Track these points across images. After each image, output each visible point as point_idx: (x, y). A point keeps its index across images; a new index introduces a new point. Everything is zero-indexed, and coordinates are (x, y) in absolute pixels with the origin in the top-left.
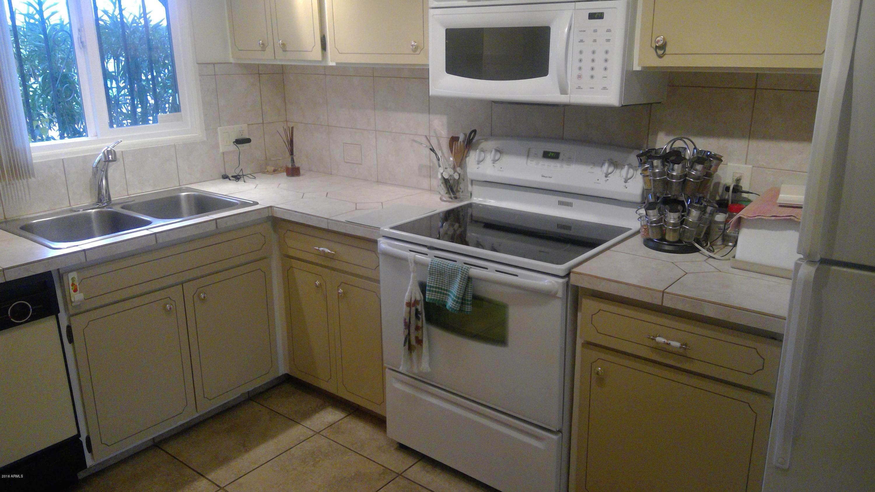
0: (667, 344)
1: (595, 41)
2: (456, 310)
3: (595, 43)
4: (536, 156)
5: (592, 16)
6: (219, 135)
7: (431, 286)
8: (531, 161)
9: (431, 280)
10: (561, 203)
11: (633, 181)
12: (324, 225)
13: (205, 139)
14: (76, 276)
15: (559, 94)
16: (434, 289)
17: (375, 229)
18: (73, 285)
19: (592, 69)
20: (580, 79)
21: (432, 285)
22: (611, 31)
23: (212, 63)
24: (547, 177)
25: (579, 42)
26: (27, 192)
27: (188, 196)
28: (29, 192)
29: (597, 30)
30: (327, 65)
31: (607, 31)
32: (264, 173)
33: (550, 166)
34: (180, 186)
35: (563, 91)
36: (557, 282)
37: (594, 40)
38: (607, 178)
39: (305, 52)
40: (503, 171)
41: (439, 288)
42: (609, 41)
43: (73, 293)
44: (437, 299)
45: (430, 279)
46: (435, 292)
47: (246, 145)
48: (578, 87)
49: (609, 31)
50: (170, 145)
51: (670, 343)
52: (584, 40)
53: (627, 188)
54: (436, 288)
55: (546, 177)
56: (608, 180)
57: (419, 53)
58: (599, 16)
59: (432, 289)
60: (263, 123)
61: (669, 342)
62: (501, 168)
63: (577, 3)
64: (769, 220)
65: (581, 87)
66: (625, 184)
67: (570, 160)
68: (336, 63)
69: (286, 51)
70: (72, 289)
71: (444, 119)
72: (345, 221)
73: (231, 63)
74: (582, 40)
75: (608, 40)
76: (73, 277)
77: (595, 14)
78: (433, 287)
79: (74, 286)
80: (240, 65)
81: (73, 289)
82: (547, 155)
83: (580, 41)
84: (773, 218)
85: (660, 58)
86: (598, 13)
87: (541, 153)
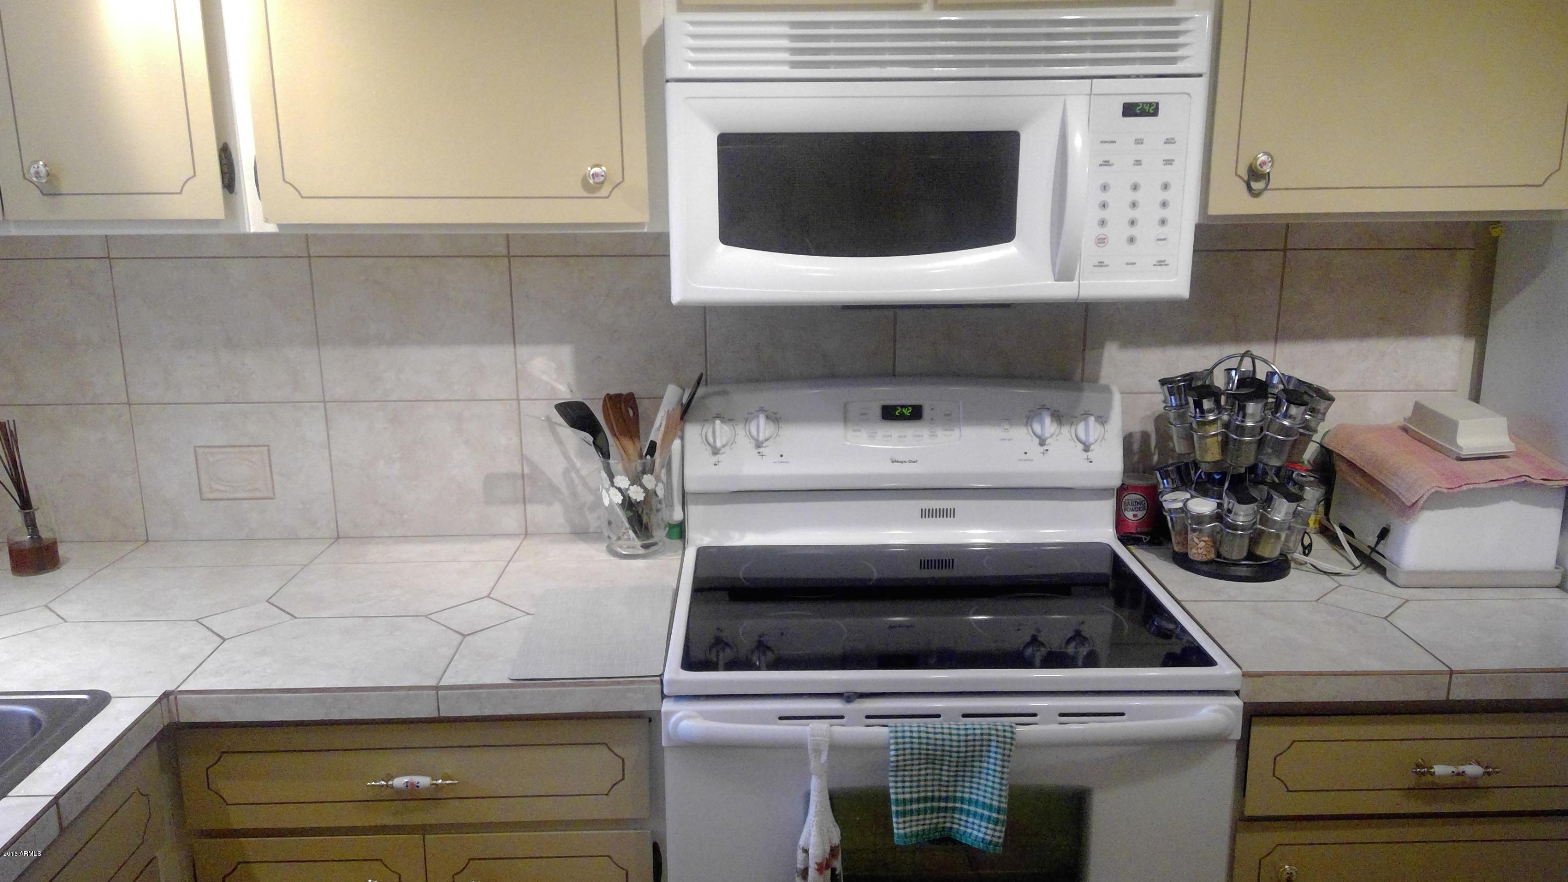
0: (1458, 774)
1: (1138, 163)
2: (997, 845)
3: (1138, 167)
4: (863, 418)
5: (1130, 110)
7: (904, 799)
8: (854, 431)
9: (900, 784)
10: (925, 513)
11: (1101, 446)
12: (423, 709)
15: (1051, 282)
16: (915, 806)
17: (632, 683)
19: (1133, 223)
20: (1102, 245)
21: (908, 796)
22: (1174, 143)
24: (905, 462)
25: (1101, 165)
29: (1142, 140)
30: (242, 231)
31: (1165, 143)
33: (905, 436)
35: (1064, 274)
36: (1230, 707)
37: (1137, 161)
38: (1045, 447)
40: (787, 462)
41: (926, 799)
42: (1171, 164)
44: (924, 830)
45: (896, 782)
46: (919, 812)
48: (1097, 264)
49: (1170, 141)
51: (1463, 772)
52: (1110, 163)
53: (1091, 462)
54: (918, 801)
55: (902, 462)
56: (1047, 450)
57: (607, 195)
58: (1149, 110)
59: (908, 807)
61: (1461, 768)
62: (782, 456)
63: (1094, 80)
64: (1486, 489)
65: (1105, 263)
66: (1085, 455)
67: (950, 419)
68: (280, 226)
69: (56, 195)
71: (565, 353)
72: (510, 682)
74: (1108, 162)
75: (1169, 162)
77: (1135, 105)
78: (911, 801)
82: (890, 414)
83: (1101, 163)
84: (1495, 485)
85: (1255, 197)
86: (1143, 103)
87: (878, 412)
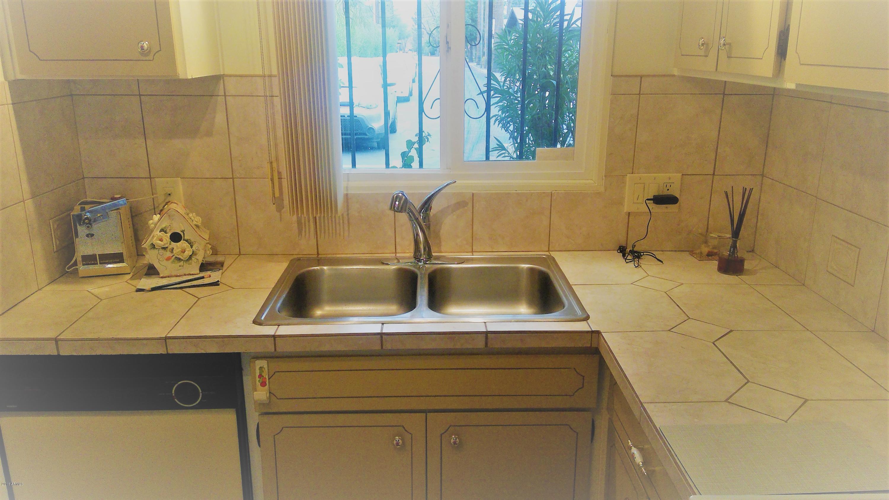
6: (627, 187)
12: (636, 413)
13: (602, 189)
14: (266, 366)
18: (260, 376)
23: (636, 76)
26: (346, 228)
27: (532, 270)
28: (349, 229)
30: (784, 87)
32: (692, 253)
34: (549, 251)
39: (752, 60)
43: (260, 386)
47: (672, 208)
50: (544, 193)
60: (714, 174)
69: (730, 57)
70: (259, 381)
73: (674, 76)
76: (262, 366)
79: (262, 378)
80: (684, 79)
81: (261, 382)
